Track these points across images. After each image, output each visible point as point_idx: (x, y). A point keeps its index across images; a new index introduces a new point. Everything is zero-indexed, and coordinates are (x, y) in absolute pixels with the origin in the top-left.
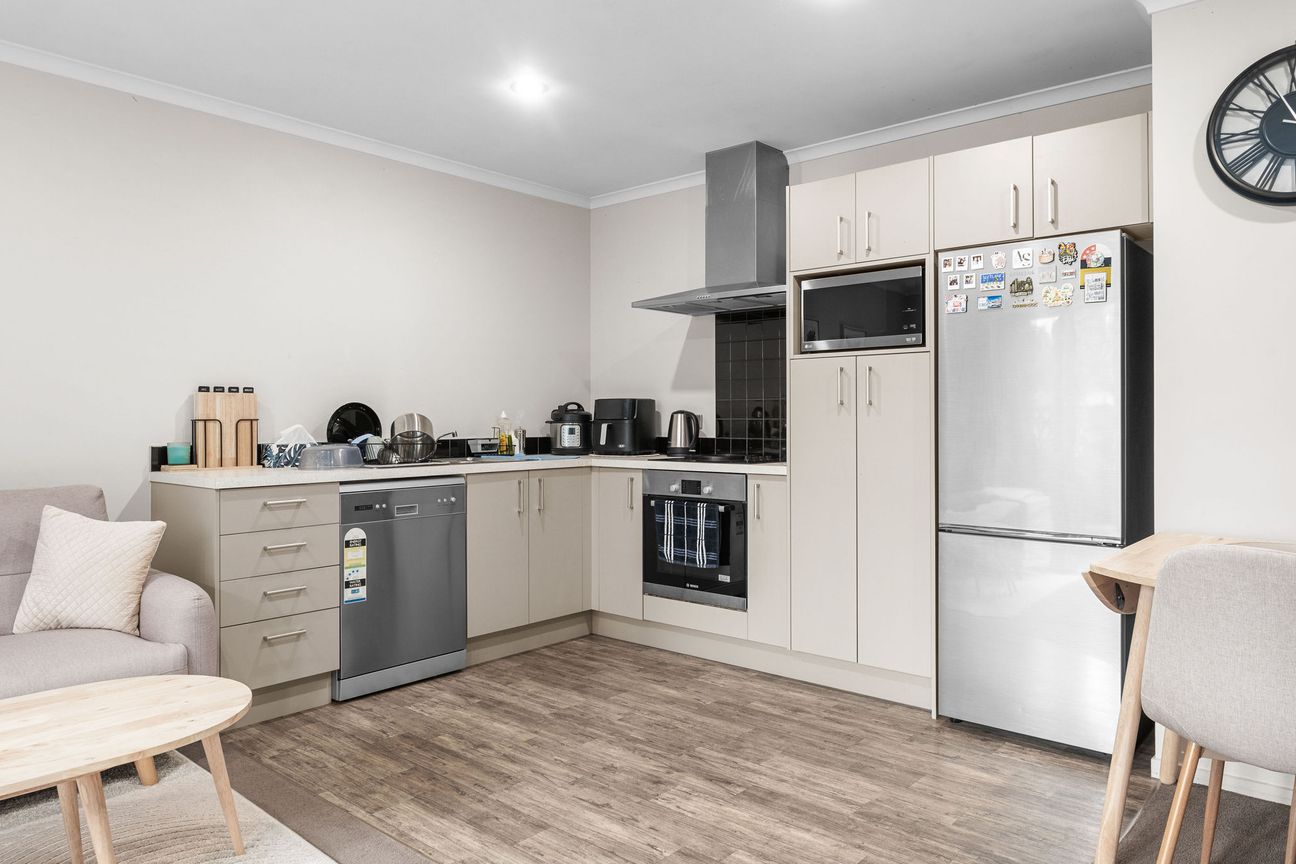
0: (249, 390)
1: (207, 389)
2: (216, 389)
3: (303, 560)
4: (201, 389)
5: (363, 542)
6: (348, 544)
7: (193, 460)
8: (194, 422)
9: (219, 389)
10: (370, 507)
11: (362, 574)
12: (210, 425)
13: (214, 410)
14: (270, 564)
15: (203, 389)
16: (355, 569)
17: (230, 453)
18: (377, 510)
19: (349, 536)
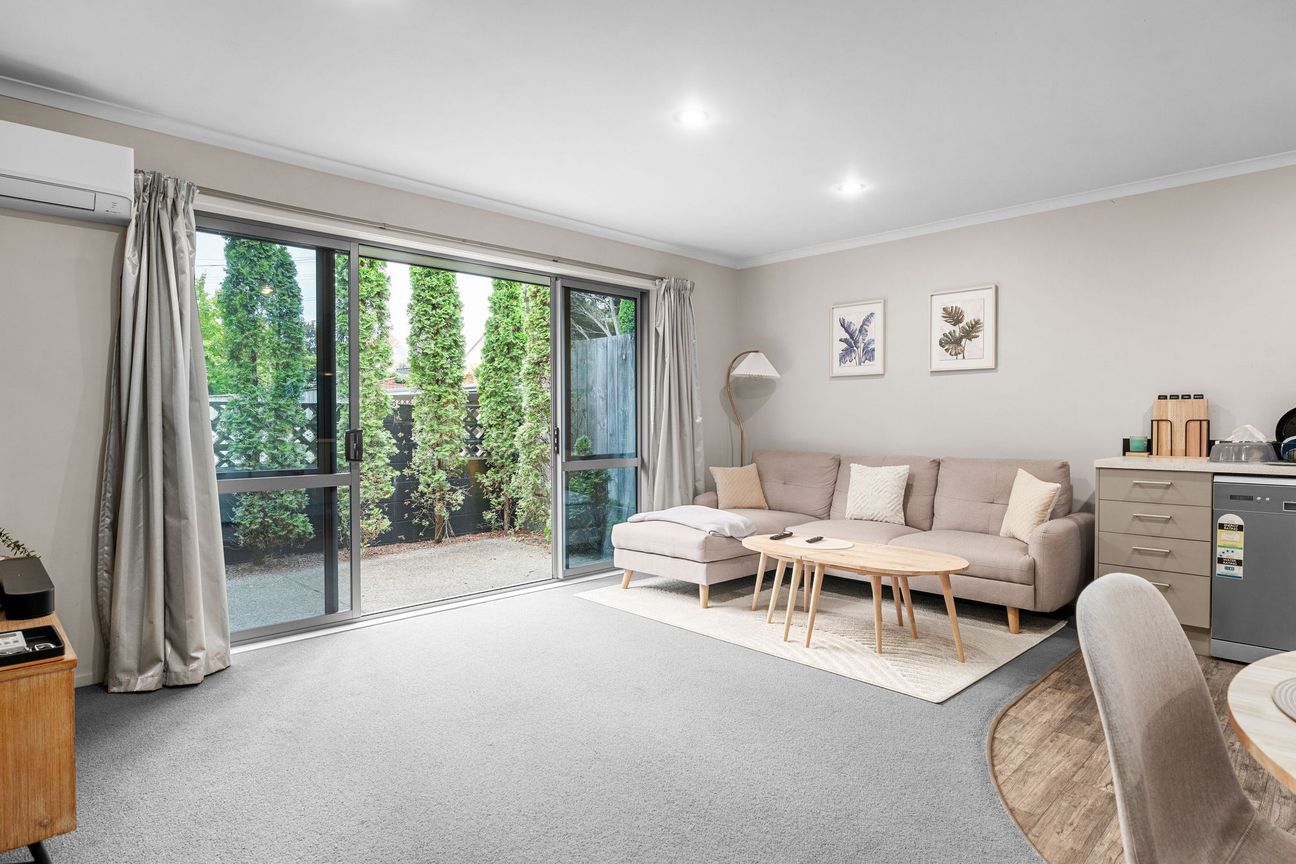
0: (1201, 397)
1: (1165, 397)
2: (1172, 397)
3: (1170, 530)
4: (1160, 397)
5: (1240, 528)
6: (1222, 526)
7: (1149, 449)
8: (1152, 421)
9: (1174, 397)
10: (1251, 498)
11: (1239, 555)
12: (1163, 424)
13: (1167, 413)
14: (1139, 527)
15: (1162, 397)
16: (1230, 550)
17: (1180, 445)
18: (1259, 502)
19: (1223, 519)
